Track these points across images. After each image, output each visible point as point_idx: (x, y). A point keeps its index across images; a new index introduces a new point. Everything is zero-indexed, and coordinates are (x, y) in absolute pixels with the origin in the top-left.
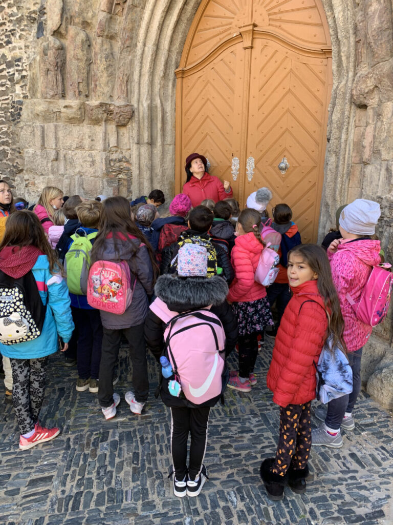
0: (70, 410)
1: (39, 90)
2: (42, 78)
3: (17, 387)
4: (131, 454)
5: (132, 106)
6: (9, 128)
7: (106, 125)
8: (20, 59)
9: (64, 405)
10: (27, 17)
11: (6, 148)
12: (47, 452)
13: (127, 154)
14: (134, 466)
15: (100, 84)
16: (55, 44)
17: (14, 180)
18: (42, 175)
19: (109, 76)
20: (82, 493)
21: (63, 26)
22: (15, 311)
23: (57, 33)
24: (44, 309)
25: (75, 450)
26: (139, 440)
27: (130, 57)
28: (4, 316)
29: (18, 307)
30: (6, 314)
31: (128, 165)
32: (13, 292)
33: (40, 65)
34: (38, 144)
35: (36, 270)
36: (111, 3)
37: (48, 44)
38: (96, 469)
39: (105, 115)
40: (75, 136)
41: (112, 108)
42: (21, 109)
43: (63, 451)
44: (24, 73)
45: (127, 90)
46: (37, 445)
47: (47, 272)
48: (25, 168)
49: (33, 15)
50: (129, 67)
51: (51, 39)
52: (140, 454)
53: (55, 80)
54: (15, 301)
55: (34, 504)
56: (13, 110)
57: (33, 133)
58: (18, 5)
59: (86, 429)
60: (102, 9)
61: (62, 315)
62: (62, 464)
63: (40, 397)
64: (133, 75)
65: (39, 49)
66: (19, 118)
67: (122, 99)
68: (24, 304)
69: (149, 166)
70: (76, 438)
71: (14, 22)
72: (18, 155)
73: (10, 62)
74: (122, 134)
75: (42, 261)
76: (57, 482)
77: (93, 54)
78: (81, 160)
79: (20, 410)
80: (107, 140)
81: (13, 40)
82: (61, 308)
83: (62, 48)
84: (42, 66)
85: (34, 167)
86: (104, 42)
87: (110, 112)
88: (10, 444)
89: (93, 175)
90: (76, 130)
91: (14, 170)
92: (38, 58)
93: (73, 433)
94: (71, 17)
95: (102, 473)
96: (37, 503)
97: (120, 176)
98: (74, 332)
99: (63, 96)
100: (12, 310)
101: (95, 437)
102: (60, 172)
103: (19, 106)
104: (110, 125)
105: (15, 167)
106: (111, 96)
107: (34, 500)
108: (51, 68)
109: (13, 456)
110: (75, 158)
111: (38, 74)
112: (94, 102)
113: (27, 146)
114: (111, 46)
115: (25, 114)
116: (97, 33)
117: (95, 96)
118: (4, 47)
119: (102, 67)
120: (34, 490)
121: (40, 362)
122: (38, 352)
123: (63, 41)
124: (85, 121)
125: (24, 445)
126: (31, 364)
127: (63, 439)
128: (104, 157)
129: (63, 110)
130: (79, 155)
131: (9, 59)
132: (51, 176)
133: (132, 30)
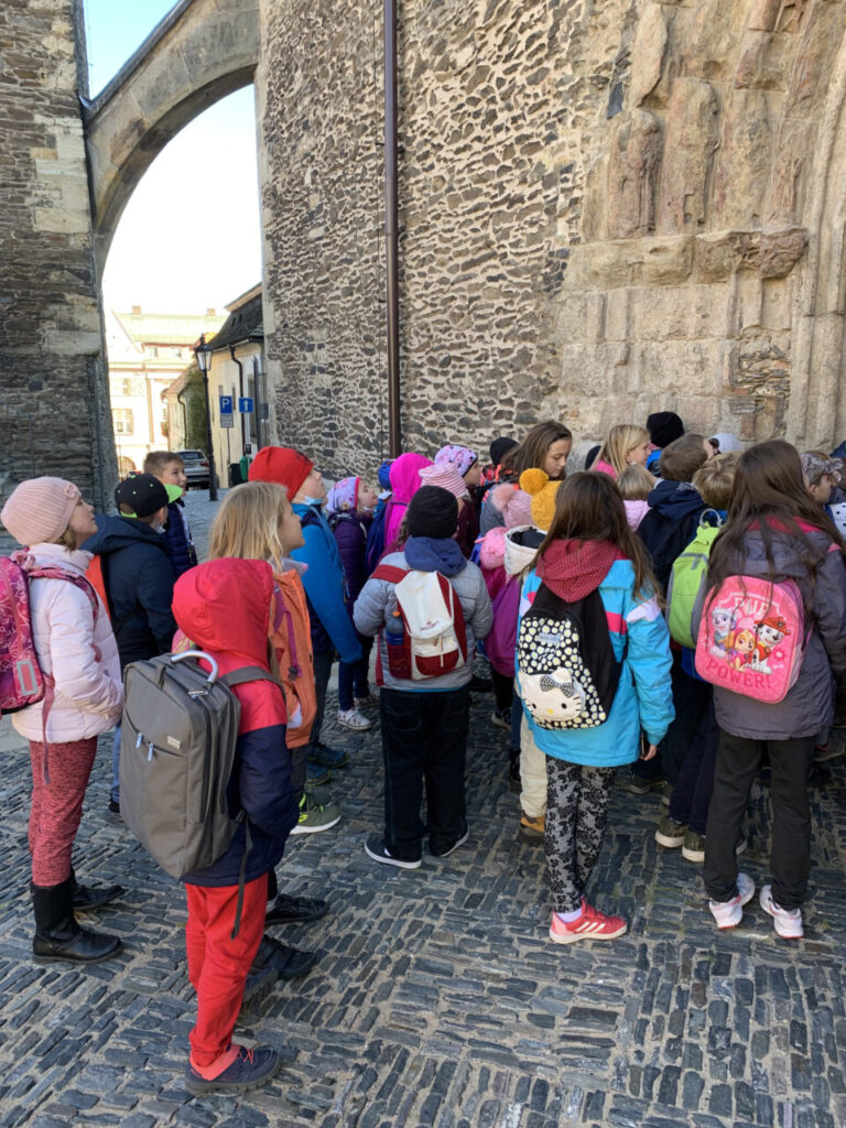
0: (644, 887)
1: (604, 223)
2: (611, 198)
3: (553, 817)
4: (786, 1023)
5: (805, 230)
6: (538, 305)
7: (737, 279)
8: (571, 166)
9: (630, 873)
10: (592, 79)
11: (529, 345)
12: (602, 961)
13: (780, 342)
14: (796, 1052)
15: (733, 192)
16: (643, 122)
17: (538, 408)
18: (594, 395)
19: (754, 172)
20: (679, 1070)
21: (664, 83)
22: (563, 665)
23: (650, 100)
24: (617, 669)
25: (660, 974)
26: (804, 996)
27: (808, 121)
28: (542, 672)
29: (568, 658)
30: (546, 668)
31: (781, 366)
32: (561, 628)
33: (609, 172)
34: (592, 333)
35: (608, 589)
36: (773, 9)
37: (629, 127)
38: (707, 1029)
39: (739, 258)
40: (669, 310)
41: (755, 241)
42: (564, 266)
43: (635, 970)
44: (577, 193)
45: (795, 196)
46: (581, 941)
47: (629, 593)
48: (562, 384)
49: (604, 74)
50: (804, 142)
51: (636, 114)
52: (809, 1030)
53: (637, 198)
54: (563, 645)
55: (584, 1060)
56: (548, 270)
57: (584, 312)
58: (576, 58)
59: (680, 936)
60: (752, 25)
61: (651, 689)
62: (633, 994)
63: (594, 846)
64: (811, 161)
65: (610, 140)
66: (559, 285)
67: (781, 219)
68: (579, 654)
69: (835, 364)
70: (658, 949)
71: (564, 95)
72: (550, 357)
73: (551, 175)
74: (772, 297)
75: (621, 573)
76: (626, 1030)
77: (722, 129)
78: (677, 361)
79: (555, 863)
80: (738, 312)
81: (560, 132)
82: (650, 671)
83: (657, 130)
84: (613, 173)
85: (580, 380)
86: (751, 98)
87: (752, 251)
88: (532, 923)
89: (700, 391)
90: (670, 297)
91: (541, 388)
92: (607, 159)
93: (653, 936)
94: (682, 59)
95: (721, 1044)
96: (589, 1060)
97: (760, 391)
98: (671, 726)
99: (650, 229)
100: (557, 662)
101: (701, 959)
102: (631, 389)
103: (561, 261)
104: (748, 278)
105: (542, 381)
106: (755, 215)
107: (581, 1049)
108: (632, 174)
109: (538, 949)
110: (663, 357)
111: (605, 192)
112: (716, 233)
113: (570, 338)
114: (766, 103)
115: (570, 275)
116: (737, 83)
117: (720, 220)
118: (541, 148)
119: (740, 154)
120: (579, 1030)
121: (601, 775)
122: (600, 756)
123: (659, 113)
124: (691, 277)
125: (559, 935)
126: (584, 776)
127: (632, 942)
128: (728, 351)
129: (648, 258)
130: (673, 351)
131: (550, 169)
132: (612, 397)
133: (819, 57)
